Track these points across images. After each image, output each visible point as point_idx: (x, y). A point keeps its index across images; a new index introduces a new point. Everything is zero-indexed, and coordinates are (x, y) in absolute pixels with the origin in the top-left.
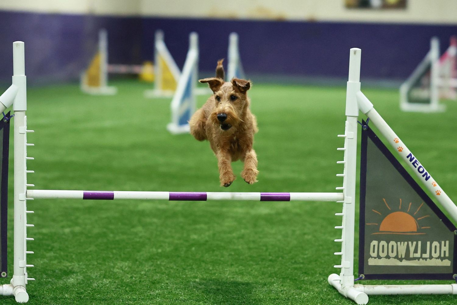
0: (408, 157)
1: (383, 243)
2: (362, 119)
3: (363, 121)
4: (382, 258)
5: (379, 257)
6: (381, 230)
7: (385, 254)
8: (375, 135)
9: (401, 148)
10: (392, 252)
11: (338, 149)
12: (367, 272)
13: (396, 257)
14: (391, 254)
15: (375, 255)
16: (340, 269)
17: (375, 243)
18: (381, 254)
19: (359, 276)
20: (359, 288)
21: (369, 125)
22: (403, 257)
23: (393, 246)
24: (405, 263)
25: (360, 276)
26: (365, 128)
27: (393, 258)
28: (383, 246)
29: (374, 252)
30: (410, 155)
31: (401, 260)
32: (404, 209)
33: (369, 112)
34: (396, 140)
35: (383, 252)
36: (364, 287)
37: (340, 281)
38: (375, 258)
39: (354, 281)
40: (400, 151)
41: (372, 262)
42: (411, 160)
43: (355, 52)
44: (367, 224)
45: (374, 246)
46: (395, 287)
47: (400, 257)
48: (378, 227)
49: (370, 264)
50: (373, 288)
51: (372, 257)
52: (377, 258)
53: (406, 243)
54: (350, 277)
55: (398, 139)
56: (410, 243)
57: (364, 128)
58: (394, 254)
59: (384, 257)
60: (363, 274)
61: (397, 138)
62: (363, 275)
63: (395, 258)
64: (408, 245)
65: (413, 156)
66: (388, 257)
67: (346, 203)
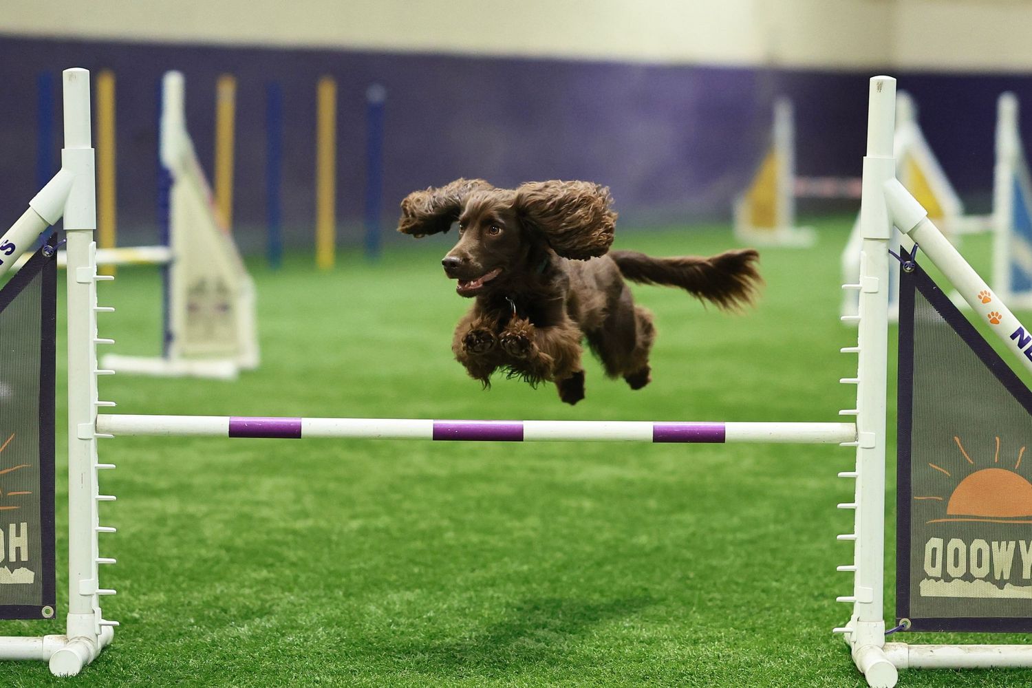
0: (1013, 337)
1: (956, 543)
2: (901, 246)
3: (902, 250)
4: (954, 578)
5: (947, 578)
6: (949, 512)
7: (962, 570)
8: (935, 285)
9: (997, 313)
10: (979, 565)
12: (916, 611)
13: (990, 578)
14: (975, 571)
15: (936, 571)
16: (852, 605)
17: (936, 542)
18: (951, 570)
19: (898, 621)
20: (895, 650)
21: (920, 259)
22: (1006, 577)
23: (980, 552)
24: (1011, 592)
25: (901, 624)
26: (908, 269)
27: (980, 579)
28: (956, 550)
29: (933, 565)
30: (1020, 331)
31: (1001, 584)
33: (916, 227)
34: (983, 297)
35: (956, 564)
36: (909, 648)
37: (851, 633)
38: (937, 579)
39: (885, 634)
40: (995, 321)
41: (928, 589)
42: (1021, 345)
43: (880, 86)
44: (915, 498)
45: (934, 550)
46: (987, 649)
47: (998, 577)
48: (945, 505)
49: (923, 594)
50: (932, 651)
51: (929, 578)
52: (942, 581)
53: (1012, 544)
54: (874, 624)
55: (989, 295)
56: (1022, 544)
57: (906, 268)
58: (985, 570)
59: (959, 578)
60: (907, 617)
61: (985, 292)
62: (907, 620)
63: (985, 579)
64: (1017, 548)
65: (1026, 334)
66: (968, 577)
67: (863, 448)
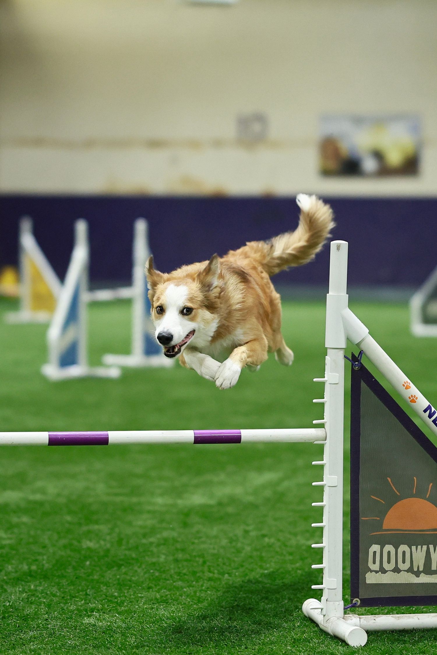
0: (425, 411)
1: (389, 548)
2: (352, 353)
3: (353, 355)
4: (388, 571)
5: (383, 571)
6: (385, 527)
7: (392, 566)
8: (373, 378)
9: (415, 396)
10: (404, 562)
11: (314, 401)
12: (364, 594)
13: (410, 570)
14: (401, 566)
15: (376, 567)
16: (321, 590)
17: (375, 548)
18: (386, 566)
19: (352, 601)
20: (351, 620)
21: (363, 361)
22: (421, 569)
23: (404, 553)
24: (424, 579)
25: (354, 602)
26: (357, 367)
27: (404, 571)
28: (389, 553)
29: (374, 562)
30: (429, 408)
31: (417, 574)
32: (420, 494)
33: (363, 340)
34: (405, 385)
35: (389, 562)
36: (360, 618)
37: (322, 609)
38: (377, 572)
39: (344, 609)
40: (413, 401)
41: (371, 579)
42: (430, 416)
43: (338, 247)
44: (362, 519)
45: (375, 553)
46: (409, 617)
47: (415, 569)
48: (381, 523)
49: (368, 582)
50: (374, 620)
51: (371, 571)
52: (380, 573)
53: (425, 547)
54: (338, 603)
55: (409, 384)
56: (431, 547)
57: (355, 367)
58: (407, 565)
59: (391, 571)
60: (358, 598)
61: (407, 382)
62: (357, 599)
63: (408, 571)
64: (428, 549)
65: (433, 409)
66: (397, 570)
67: (329, 486)
